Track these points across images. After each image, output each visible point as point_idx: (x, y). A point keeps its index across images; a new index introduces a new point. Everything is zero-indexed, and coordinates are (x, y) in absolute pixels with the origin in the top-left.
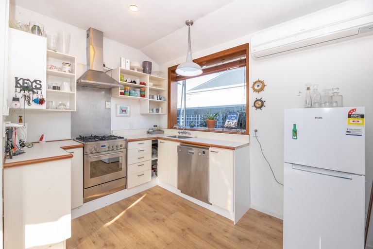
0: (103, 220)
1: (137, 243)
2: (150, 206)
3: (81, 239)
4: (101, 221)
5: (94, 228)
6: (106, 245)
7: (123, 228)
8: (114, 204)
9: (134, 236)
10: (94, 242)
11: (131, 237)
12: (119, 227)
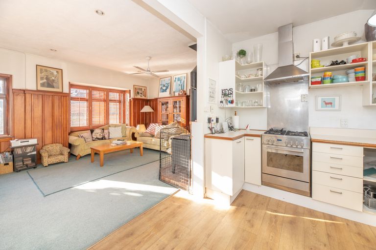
0: (268, 207)
1: (267, 243)
2: (329, 236)
3: (244, 205)
4: (267, 207)
5: (257, 206)
6: (249, 221)
7: (273, 223)
8: (292, 204)
9: (272, 237)
10: (246, 213)
11: (269, 235)
12: (271, 221)
